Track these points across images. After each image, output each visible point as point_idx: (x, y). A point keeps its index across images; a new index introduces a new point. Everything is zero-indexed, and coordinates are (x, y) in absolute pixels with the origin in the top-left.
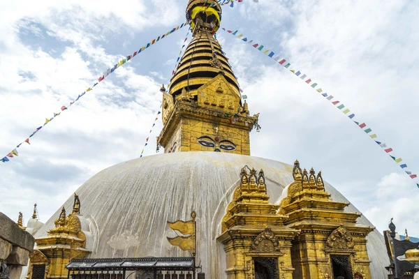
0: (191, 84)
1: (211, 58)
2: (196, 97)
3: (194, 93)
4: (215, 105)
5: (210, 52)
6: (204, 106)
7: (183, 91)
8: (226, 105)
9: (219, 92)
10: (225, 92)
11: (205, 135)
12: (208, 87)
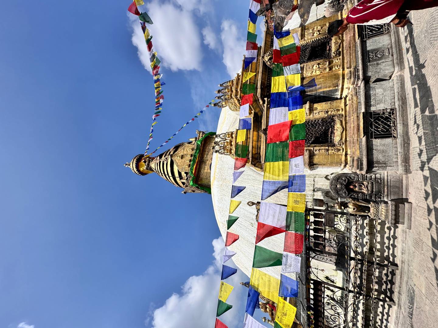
0: (178, 175)
1: (163, 162)
2: (185, 173)
3: (184, 174)
4: (190, 160)
5: (160, 162)
6: (190, 168)
7: (183, 181)
8: (190, 152)
9: (182, 157)
10: (182, 154)
11: (209, 167)
12: (179, 164)
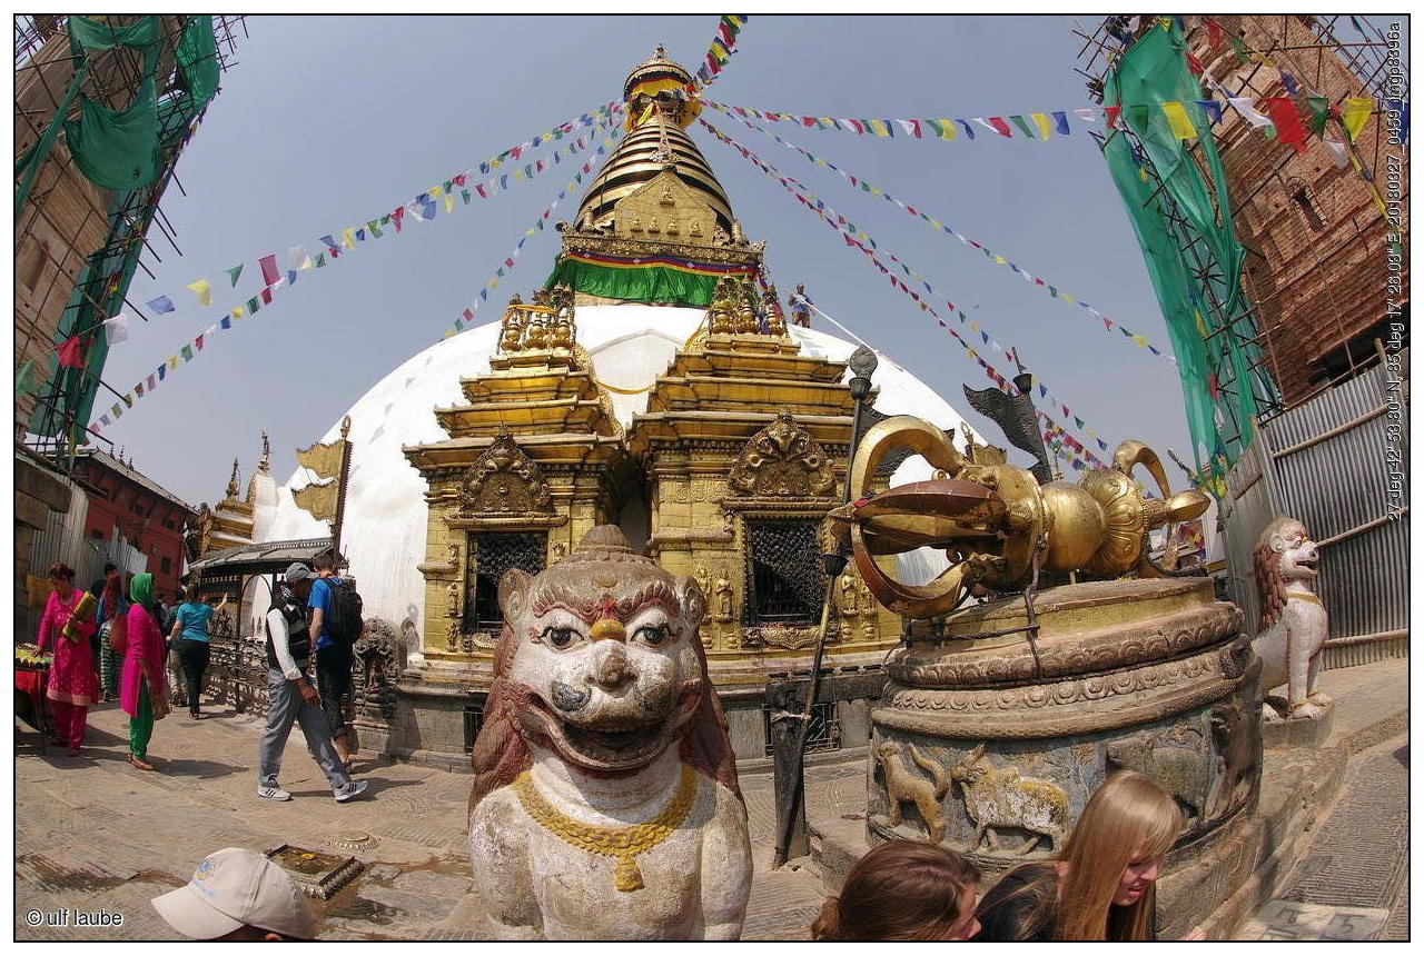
0: (608, 200)
1: (656, 149)
2: (614, 223)
3: (611, 215)
4: (658, 232)
5: (657, 140)
6: (628, 235)
8: (685, 229)
9: (667, 204)
10: (679, 203)
12: (640, 198)
